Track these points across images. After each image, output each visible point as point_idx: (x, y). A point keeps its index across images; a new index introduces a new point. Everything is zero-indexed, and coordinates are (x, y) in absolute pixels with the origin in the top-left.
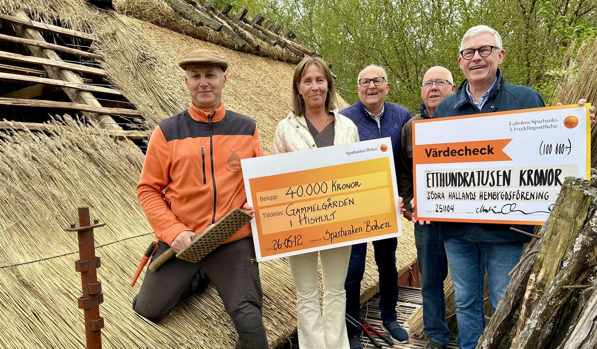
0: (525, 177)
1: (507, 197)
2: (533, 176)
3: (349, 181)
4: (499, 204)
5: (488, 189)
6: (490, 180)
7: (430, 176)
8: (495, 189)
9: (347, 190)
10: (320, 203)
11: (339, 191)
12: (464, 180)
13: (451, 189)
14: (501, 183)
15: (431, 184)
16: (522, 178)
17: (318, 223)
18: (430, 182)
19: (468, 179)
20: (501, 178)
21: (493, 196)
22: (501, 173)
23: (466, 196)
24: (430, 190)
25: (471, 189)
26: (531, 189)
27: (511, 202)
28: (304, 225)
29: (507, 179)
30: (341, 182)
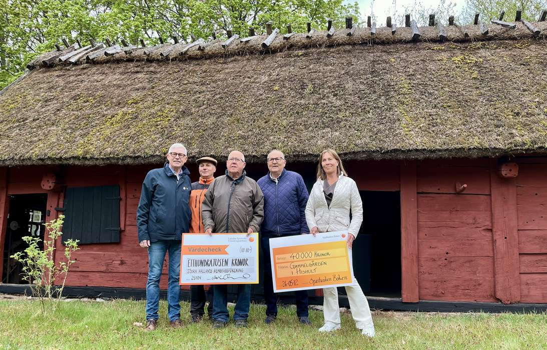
0: (234, 262)
1: (226, 271)
2: (237, 262)
3: (324, 252)
4: (223, 275)
5: (218, 268)
6: (219, 263)
7: (190, 261)
8: (221, 267)
9: (323, 257)
10: (308, 263)
11: (318, 257)
12: (207, 264)
13: (200, 268)
14: (224, 265)
15: (190, 265)
16: (233, 263)
17: (307, 274)
18: (190, 264)
19: (209, 263)
20: (224, 262)
21: (220, 271)
22: (224, 260)
23: (208, 271)
24: (190, 268)
25: (210, 268)
26: (236, 267)
27: (228, 273)
28: (299, 274)
29: (226, 263)
30: (320, 252)
